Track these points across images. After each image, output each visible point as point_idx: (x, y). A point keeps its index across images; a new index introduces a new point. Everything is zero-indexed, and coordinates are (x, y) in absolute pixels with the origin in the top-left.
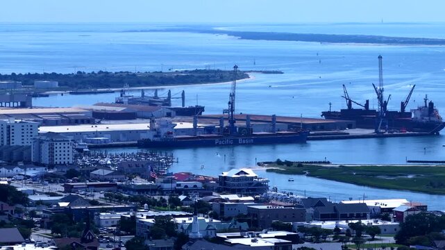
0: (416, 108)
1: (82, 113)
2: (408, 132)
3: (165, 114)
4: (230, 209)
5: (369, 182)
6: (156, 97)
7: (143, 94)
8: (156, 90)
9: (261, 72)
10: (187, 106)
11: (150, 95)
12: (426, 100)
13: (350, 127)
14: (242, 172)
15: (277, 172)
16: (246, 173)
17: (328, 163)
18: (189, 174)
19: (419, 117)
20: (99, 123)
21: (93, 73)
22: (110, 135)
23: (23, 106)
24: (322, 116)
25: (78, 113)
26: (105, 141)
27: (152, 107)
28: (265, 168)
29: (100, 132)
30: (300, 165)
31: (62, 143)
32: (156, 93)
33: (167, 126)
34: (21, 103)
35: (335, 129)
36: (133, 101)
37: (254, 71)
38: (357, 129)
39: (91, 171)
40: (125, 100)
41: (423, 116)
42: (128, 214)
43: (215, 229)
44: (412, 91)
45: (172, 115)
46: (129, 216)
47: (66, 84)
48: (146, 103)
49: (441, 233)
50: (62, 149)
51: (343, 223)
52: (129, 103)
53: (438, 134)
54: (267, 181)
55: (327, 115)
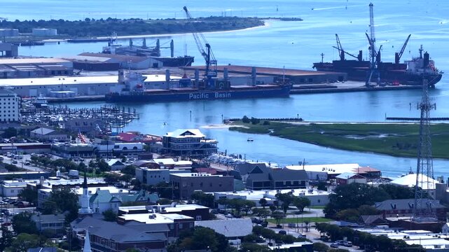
0: (411, 59)
1: (60, 64)
2: (401, 85)
3: (152, 65)
4: (154, 176)
5: (335, 143)
6: (144, 46)
7: (131, 43)
8: (144, 39)
9: (280, 18)
10: (176, 56)
11: (138, 45)
12: (421, 51)
13: (341, 79)
14: (188, 132)
15: (240, 131)
16: (192, 134)
17: (301, 120)
18: (137, 134)
19: (413, 69)
20: (78, 74)
21: (102, 20)
22: (76, 89)
23: (9, 55)
24: (313, 67)
25: (55, 64)
26: (70, 94)
27: (139, 57)
28: (228, 126)
29: (66, 86)
30: (267, 122)
31: (7, 99)
32: (144, 43)
33: (136, 79)
34: (7, 52)
35: (325, 81)
36: (121, 51)
37: (272, 18)
38: (348, 82)
39: (32, 130)
40: (113, 50)
41: (417, 67)
42: (35, 182)
43: (120, 202)
44: (407, 40)
45: (159, 65)
46: (35, 185)
47: (66, 32)
48: (134, 52)
49: (374, 206)
50: (7, 105)
51: (273, 193)
52: (117, 53)
53: (433, 87)
54: (216, 143)
55: (319, 66)
